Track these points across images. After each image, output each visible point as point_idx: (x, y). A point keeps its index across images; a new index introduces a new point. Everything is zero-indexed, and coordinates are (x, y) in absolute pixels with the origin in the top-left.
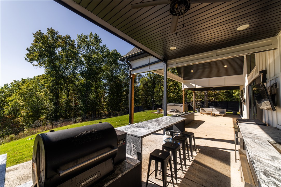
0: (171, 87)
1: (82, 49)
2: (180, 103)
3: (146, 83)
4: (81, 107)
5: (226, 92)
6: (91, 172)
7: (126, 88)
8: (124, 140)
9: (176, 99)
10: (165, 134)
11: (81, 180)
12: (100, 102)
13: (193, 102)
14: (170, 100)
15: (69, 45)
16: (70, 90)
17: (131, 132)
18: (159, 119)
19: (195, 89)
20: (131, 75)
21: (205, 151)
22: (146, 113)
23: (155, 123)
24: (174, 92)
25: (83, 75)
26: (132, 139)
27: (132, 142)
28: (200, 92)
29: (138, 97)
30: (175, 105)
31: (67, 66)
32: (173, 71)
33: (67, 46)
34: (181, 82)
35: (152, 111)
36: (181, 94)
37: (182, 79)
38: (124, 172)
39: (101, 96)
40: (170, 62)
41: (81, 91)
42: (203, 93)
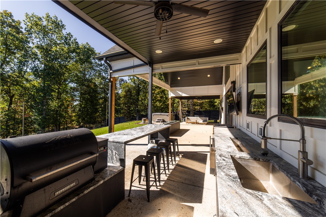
0: (158, 94)
1: (34, 37)
2: (166, 112)
3: (129, 89)
4: (35, 119)
5: (209, 102)
6: (68, 180)
7: (103, 95)
8: (105, 146)
9: (163, 108)
10: (150, 143)
11: (55, 189)
12: (67, 112)
13: (179, 111)
14: (156, 110)
15: (10, 26)
16: (14, 95)
17: (113, 139)
18: (144, 126)
19: (181, 98)
20: (111, 78)
21: (188, 155)
22: (129, 124)
23: (139, 130)
24: (160, 100)
25: (37, 74)
26: (114, 146)
27: (114, 150)
28: (186, 101)
29: (119, 107)
30: (161, 115)
31: (6, 58)
32: (159, 77)
33: (5, 28)
34: (168, 90)
35: (136, 122)
36: (168, 103)
37: (169, 86)
38: (106, 179)
39: (68, 105)
40: (155, 66)
41: (34, 97)
42: (190, 102)
